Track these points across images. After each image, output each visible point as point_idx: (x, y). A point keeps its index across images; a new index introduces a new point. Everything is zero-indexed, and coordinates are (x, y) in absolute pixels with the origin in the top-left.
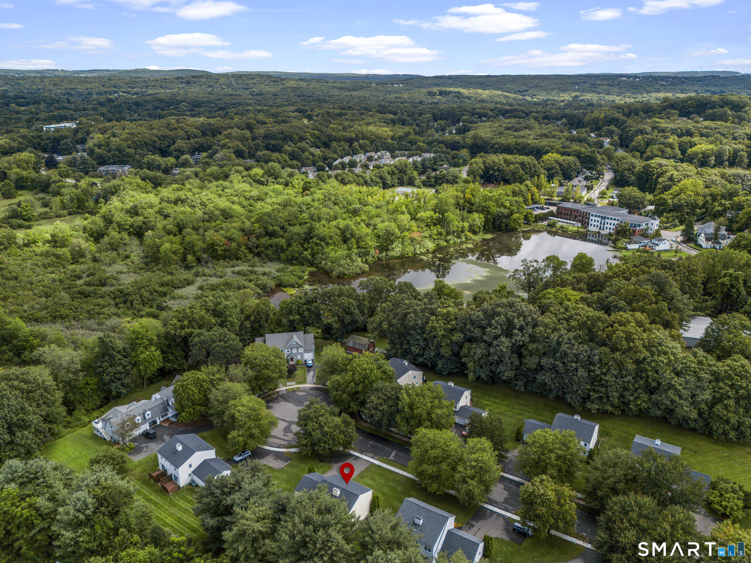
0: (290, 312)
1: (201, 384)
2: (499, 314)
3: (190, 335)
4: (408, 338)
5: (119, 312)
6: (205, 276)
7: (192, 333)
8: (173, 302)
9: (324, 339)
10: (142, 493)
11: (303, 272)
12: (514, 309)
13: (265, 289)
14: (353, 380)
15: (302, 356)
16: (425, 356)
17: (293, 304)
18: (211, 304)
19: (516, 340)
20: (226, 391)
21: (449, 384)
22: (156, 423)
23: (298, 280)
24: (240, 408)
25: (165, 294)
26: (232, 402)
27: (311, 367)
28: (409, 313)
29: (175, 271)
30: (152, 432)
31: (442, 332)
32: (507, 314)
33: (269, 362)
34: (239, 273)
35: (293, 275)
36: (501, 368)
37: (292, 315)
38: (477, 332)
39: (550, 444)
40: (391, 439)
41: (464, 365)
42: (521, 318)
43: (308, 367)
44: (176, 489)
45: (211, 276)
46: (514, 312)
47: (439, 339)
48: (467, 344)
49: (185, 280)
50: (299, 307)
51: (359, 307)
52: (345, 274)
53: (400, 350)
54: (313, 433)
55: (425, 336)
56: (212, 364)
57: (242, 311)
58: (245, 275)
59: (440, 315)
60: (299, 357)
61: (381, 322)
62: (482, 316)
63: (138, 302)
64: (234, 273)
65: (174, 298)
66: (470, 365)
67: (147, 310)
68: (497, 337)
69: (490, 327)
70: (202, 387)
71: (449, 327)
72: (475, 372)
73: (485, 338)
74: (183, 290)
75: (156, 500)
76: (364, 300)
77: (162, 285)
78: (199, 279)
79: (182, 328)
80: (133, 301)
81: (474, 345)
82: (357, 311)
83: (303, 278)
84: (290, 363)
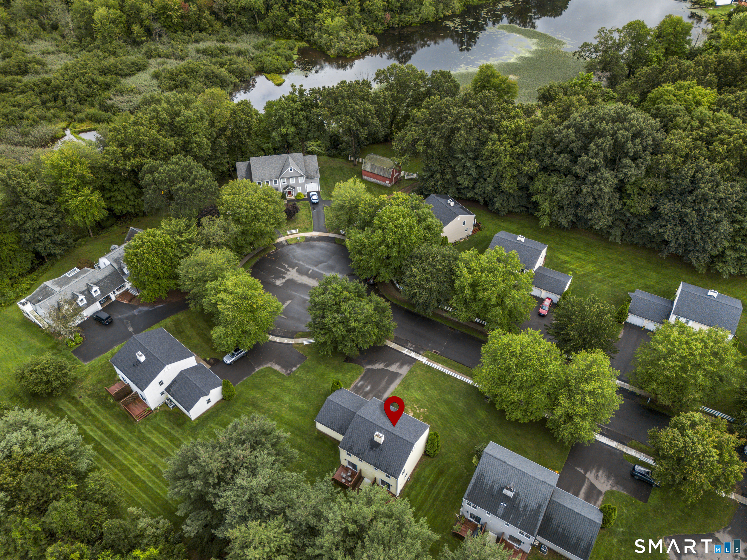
0: (281, 122)
1: (163, 251)
2: (601, 134)
3: (140, 166)
4: (452, 163)
5: (49, 114)
6: (160, 56)
7: (142, 165)
8: (120, 98)
9: (329, 156)
10: (98, 420)
11: (291, 49)
12: (627, 125)
13: (242, 76)
14: (384, 241)
15: (304, 188)
16: (476, 191)
17: (284, 109)
18: (164, 115)
19: (626, 174)
20: (200, 265)
21: (519, 238)
22: (111, 299)
23: (285, 62)
24: (223, 295)
25: (108, 87)
26: (210, 285)
27: (317, 203)
28: (459, 129)
29: (119, 51)
30: (104, 316)
31: (508, 159)
32: (615, 133)
33: (259, 212)
34: (204, 52)
35: (278, 54)
36: (596, 213)
37: (284, 126)
38: (563, 160)
39: (698, 357)
40: (439, 321)
41: (536, 205)
42: (638, 141)
43: (314, 204)
44: (146, 413)
45: (168, 57)
46: (627, 130)
47: (501, 169)
48: (543, 176)
49: (133, 63)
50: (292, 115)
51: (378, 114)
52: (347, 52)
53: (440, 182)
54: (334, 329)
55: (479, 162)
56: (177, 217)
57: (212, 124)
58: (213, 55)
59: (506, 132)
60: (299, 190)
61: (416, 140)
62: (572, 136)
63: (72, 99)
64: (198, 51)
65: (120, 92)
66: (546, 206)
67: (89, 110)
68: (594, 169)
69: (587, 154)
70: (165, 253)
71: (519, 150)
72: (550, 215)
73: (577, 169)
74: (133, 78)
75: (119, 433)
76: (385, 103)
77: (103, 72)
78: (152, 61)
79: (127, 157)
80: (66, 97)
81: (554, 179)
82: (376, 121)
83: (291, 58)
84: (288, 198)
